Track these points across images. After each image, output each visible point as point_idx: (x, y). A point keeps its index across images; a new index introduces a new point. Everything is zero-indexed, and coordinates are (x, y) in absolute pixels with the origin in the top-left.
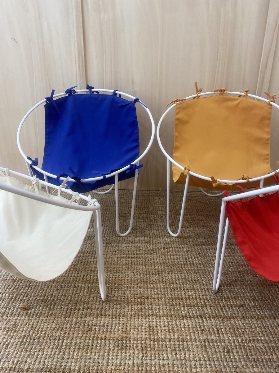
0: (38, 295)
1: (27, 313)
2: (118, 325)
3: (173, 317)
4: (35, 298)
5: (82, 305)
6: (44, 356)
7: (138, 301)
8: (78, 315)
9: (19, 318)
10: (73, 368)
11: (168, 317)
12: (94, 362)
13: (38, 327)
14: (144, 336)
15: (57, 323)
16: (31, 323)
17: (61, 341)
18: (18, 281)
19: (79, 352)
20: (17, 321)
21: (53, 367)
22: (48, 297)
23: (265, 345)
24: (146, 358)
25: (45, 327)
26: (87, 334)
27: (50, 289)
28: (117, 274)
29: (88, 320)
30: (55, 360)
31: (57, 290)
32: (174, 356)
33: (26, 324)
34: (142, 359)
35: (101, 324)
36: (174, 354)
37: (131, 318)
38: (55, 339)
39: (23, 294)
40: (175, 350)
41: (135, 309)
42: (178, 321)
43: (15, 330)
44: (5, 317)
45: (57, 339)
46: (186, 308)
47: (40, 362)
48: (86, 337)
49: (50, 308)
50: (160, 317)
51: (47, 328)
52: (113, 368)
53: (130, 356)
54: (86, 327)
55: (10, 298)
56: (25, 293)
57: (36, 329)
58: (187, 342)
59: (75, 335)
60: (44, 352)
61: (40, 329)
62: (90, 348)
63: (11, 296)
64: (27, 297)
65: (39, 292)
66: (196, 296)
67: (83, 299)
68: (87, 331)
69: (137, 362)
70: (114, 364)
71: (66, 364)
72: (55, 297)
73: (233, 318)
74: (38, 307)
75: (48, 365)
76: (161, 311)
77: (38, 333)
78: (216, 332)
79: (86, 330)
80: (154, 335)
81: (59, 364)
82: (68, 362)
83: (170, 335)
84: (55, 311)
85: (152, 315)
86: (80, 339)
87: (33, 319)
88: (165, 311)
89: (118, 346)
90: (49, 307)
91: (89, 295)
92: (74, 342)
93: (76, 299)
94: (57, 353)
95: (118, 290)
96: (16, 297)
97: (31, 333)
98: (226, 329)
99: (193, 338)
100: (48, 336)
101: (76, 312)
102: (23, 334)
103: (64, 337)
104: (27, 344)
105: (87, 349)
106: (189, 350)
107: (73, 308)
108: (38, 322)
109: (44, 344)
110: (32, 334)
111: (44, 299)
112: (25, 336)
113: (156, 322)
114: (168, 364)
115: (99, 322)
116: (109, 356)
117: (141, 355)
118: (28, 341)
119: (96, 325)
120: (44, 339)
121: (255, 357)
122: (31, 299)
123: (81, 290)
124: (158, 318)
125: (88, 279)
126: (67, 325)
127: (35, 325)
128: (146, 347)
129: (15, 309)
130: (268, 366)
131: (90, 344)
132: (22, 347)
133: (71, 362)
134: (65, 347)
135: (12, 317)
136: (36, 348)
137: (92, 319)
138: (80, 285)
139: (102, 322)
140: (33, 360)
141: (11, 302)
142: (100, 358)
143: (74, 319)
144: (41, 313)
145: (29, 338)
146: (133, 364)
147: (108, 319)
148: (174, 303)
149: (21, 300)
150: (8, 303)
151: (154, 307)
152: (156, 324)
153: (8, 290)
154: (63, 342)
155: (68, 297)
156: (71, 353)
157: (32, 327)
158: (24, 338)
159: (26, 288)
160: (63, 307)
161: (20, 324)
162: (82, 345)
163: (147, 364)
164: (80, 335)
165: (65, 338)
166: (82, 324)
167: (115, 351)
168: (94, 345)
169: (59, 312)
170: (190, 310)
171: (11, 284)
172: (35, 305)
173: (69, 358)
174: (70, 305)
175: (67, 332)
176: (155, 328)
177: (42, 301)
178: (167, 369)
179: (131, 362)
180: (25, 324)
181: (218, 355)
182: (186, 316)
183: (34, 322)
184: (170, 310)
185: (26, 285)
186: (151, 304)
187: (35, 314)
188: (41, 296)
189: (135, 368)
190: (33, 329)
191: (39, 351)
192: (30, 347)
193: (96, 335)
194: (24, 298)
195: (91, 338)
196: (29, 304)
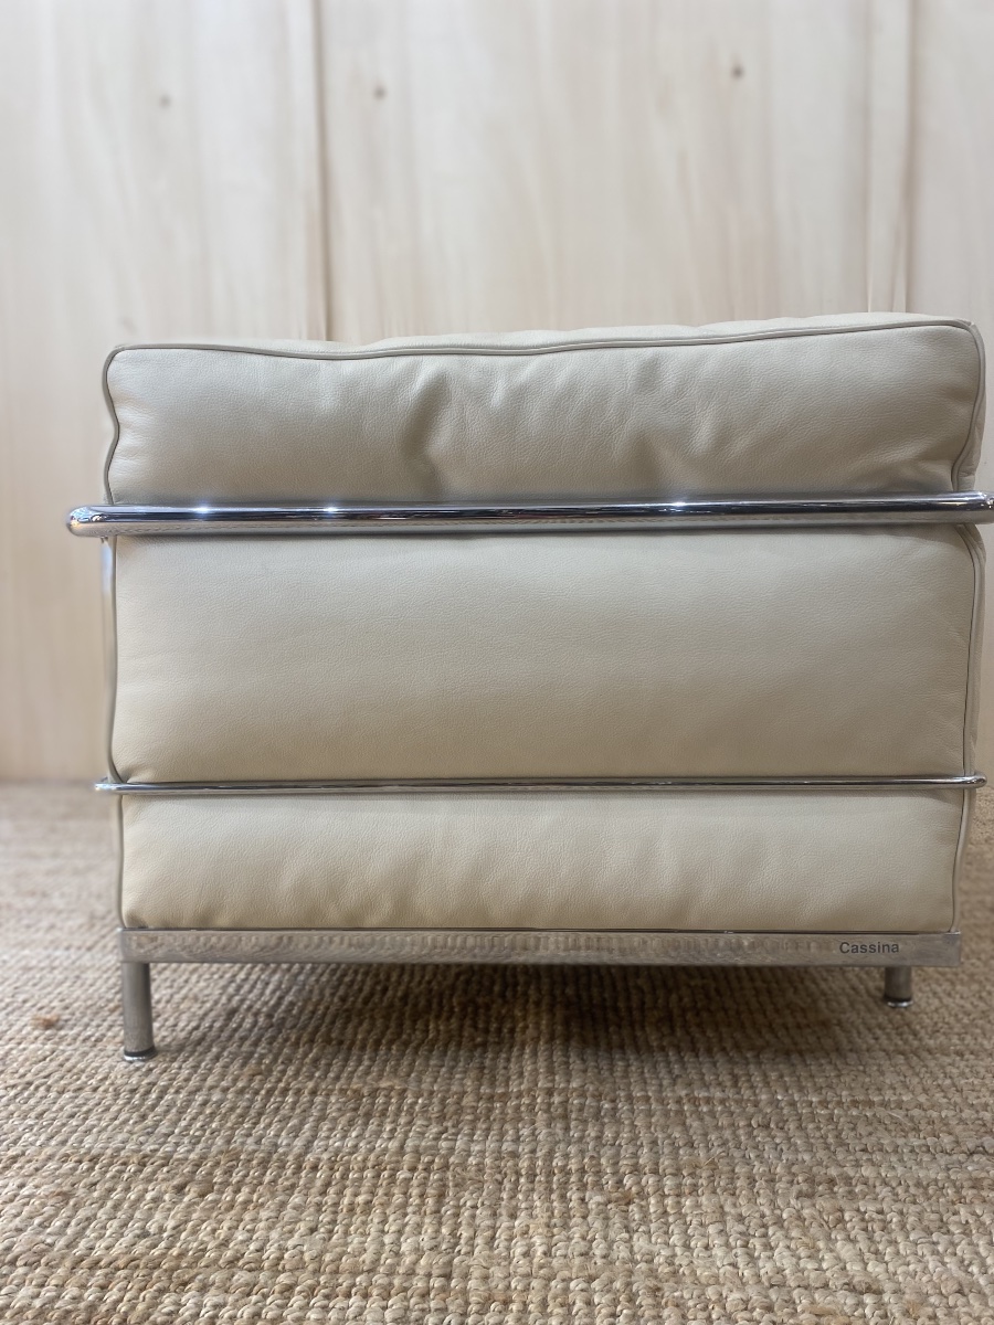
0: (100, 998)
1: (56, 1035)
4: (89, 1003)
6: (82, 1128)
8: (228, 1041)
9: (22, 1046)
10: (176, 1156)
12: (258, 1142)
13: (81, 1066)
14: (454, 1088)
16: (61, 1058)
17: (153, 1096)
19: (212, 1121)
20: (14, 1052)
21: (109, 1152)
23: (916, 1112)
24: (454, 1137)
25: (106, 1066)
26: (251, 1081)
29: (263, 1051)
30: (120, 1137)
32: (560, 1132)
33: (44, 1059)
34: (437, 1139)
36: (558, 1125)
38: (133, 1091)
39: (52, 996)
40: (565, 1117)
41: (436, 1029)
45: (142, 1090)
47: (64, 1143)
48: (245, 1087)
51: (112, 1068)
52: (325, 1156)
53: (393, 1130)
54: (252, 1066)
56: (59, 993)
57: (75, 1070)
58: (613, 1101)
59: (210, 1081)
60: (85, 1119)
61: (89, 1069)
62: (253, 1112)
64: (62, 1000)
65: (107, 992)
68: (254, 1076)
69: (417, 1142)
70: (330, 1149)
71: (157, 1146)
74: (94, 1023)
75: (90, 1149)
77: (78, 1079)
78: (727, 1082)
79: (251, 1072)
80: (492, 1084)
81: (130, 1146)
82: (164, 1143)
83: (553, 1081)
85: (498, 1043)
86: (225, 1090)
87: (70, 1048)
89: (356, 1110)
92: (199, 1098)
94: (131, 1122)
96: (25, 1002)
97: (56, 1076)
99: (638, 1094)
100: (112, 1084)
102: (25, 1081)
103: (168, 1086)
104: (32, 1102)
105: (243, 1116)
106: (619, 1122)
107: (218, 1025)
108: (85, 1054)
109: (91, 1103)
110: (57, 1081)
112: (30, 1084)
113: (509, 1057)
114: (533, 1151)
115: (299, 1055)
116: (316, 1130)
117: (434, 1129)
118: (39, 1095)
119: (288, 1062)
120: (95, 1090)
121: (870, 1142)
122: (76, 1005)
123: (253, 987)
124: (516, 1050)
126: (184, 1061)
127: (73, 1061)
128: (460, 1110)
129: (15, 1028)
130: (919, 1163)
131: (257, 1105)
132: (12, 1107)
133: (177, 1144)
134: (165, 1108)
136: (61, 1109)
137: (275, 1050)
138: (254, 977)
139: (311, 1055)
140: (43, 1138)
142: (283, 1134)
143: (214, 1049)
144: (104, 1035)
145: (42, 1089)
146: (402, 1147)
147: (334, 1050)
149: (41, 1009)
151: (507, 1025)
152: (508, 1061)
154: (160, 1098)
155: (203, 1002)
156: (183, 1123)
157: (61, 1065)
158: (25, 1089)
159: (68, 984)
160: (181, 1025)
161: (21, 1059)
162: (227, 1105)
163: (451, 1150)
164: (224, 1084)
165: (172, 1090)
166: (240, 1061)
167: (343, 1121)
168: (271, 1107)
169: (165, 1034)
170: (638, 1033)
172: (86, 1020)
173: (173, 1132)
175: (181, 1077)
178: (524, 1164)
179: (393, 1145)
180: (39, 1058)
181: (727, 1134)
183: (71, 1055)
185: (66, 978)
187: (81, 1038)
188: (109, 1001)
189: (406, 1158)
190: (64, 1069)
191: (72, 1116)
192: (39, 1109)
193: (282, 1085)
194: (53, 1005)
195: (263, 1092)
196: (65, 1017)
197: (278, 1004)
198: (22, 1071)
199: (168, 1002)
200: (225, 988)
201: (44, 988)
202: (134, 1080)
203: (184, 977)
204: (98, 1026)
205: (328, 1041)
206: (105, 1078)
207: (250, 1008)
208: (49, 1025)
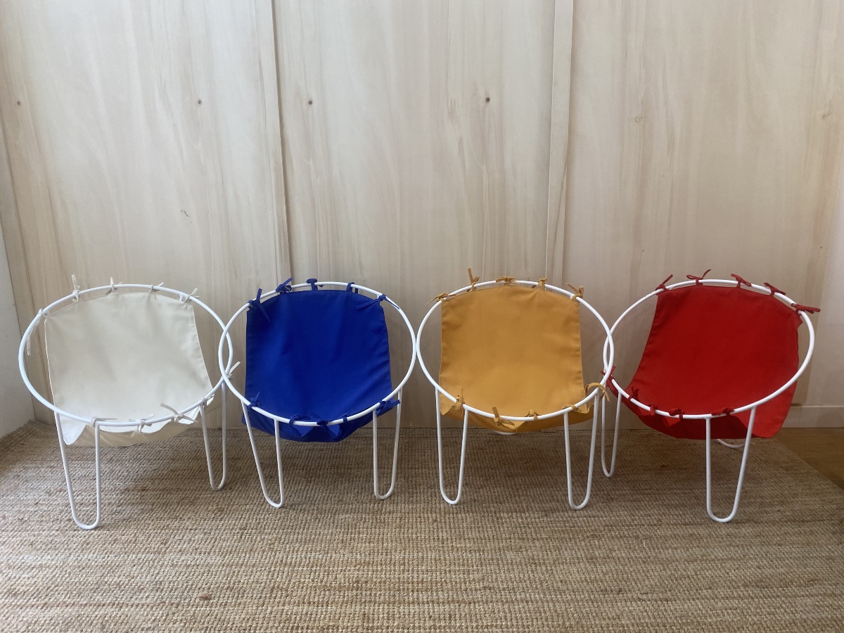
0: (221, 582)
1: (209, 603)
2: (324, 613)
3: (397, 603)
4: (217, 585)
5: (280, 592)
7: (353, 587)
8: (273, 603)
9: (198, 609)
11: (389, 603)
13: (223, 618)
14: (355, 624)
15: (248, 612)
16: (215, 614)
18: (194, 566)
20: (196, 612)
22: (234, 584)
25: (232, 617)
26: (285, 623)
27: (238, 575)
28: (329, 555)
29: (287, 609)
31: (246, 575)
33: (209, 615)
35: (304, 613)
37: (342, 605)
39: (202, 581)
41: (348, 595)
42: (402, 607)
43: (195, 622)
44: (180, 608)
46: (415, 594)
48: (283, 626)
49: (238, 597)
50: (379, 604)
51: (234, 619)
54: (284, 616)
55: (184, 587)
56: (204, 580)
57: (222, 620)
58: (408, 629)
59: (271, 624)
61: (226, 620)
63: (185, 584)
64: (206, 584)
65: (223, 579)
66: (432, 579)
67: (281, 586)
68: (285, 621)
72: (243, 584)
73: (475, 603)
74: (221, 596)
76: (382, 597)
78: (447, 619)
79: (284, 619)
80: (368, 622)
83: (389, 622)
84: (244, 600)
85: (370, 602)
86: (277, 628)
87: (216, 609)
88: (387, 597)
90: (236, 596)
91: (290, 581)
93: (272, 585)
95: (328, 574)
96: (192, 585)
97: (215, 623)
98: (461, 614)
99: (417, 625)
100: (237, 627)
101: (272, 600)
102: (205, 626)
103: (256, 627)
107: (268, 595)
108: (223, 613)
111: (229, 587)
112: (207, 627)
113: (374, 609)
115: (300, 610)
119: (296, 614)
120: (231, 629)
122: (212, 586)
123: (278, 574)
124: (377, 605)
125: (289, 561)
126: (260, 615)
127: (219, 616)
129: (193, 599)
135: (190, 608)
137: (291, 608)
138: (277, 569)
139: (304, 610)
141: (186, 591)
143: (269, 608)
144: (227, 602)
145: (212, 629)
147: (312, 607)
148: (401, 587)
149: (199, 589)
150: (183, 592)
151: (373, 592)
152: (374, 611)
153: (180, 578)
155: (261, 583)
157: (216, 618)
159: (206, 575)
160: (254, 596)
161: (200, 615)
165: (258, 628)
166: (279, 613)
169: (249, 601)
170: (420, 595)
171: (184, 570)
172: (218, 594)
174: (264, 593)
175: (260, 622)
176: (371, 616)
177: (227, 589)
180: (207, 614)
182: (413, 603)
183: (218, 613)
184: (394, 596)
185: (205, 571)
186: (371, 589)
187: (219, 604)
188: (225, 584)
190: (217, 620)
193: (296, 625)
194: (203, 586)
195: (290, 628)
196: (210, 593)
197: (289, 584)
198: (202, 621)
199: (247, 584)
200: (268, 575)
201: (197, 577)
202: (244, 625)
203: (251, 569)
204: (224, 597)
205: (309, 603)
206: (233, 623)
207: (278, 586)
208: (206, 598)
